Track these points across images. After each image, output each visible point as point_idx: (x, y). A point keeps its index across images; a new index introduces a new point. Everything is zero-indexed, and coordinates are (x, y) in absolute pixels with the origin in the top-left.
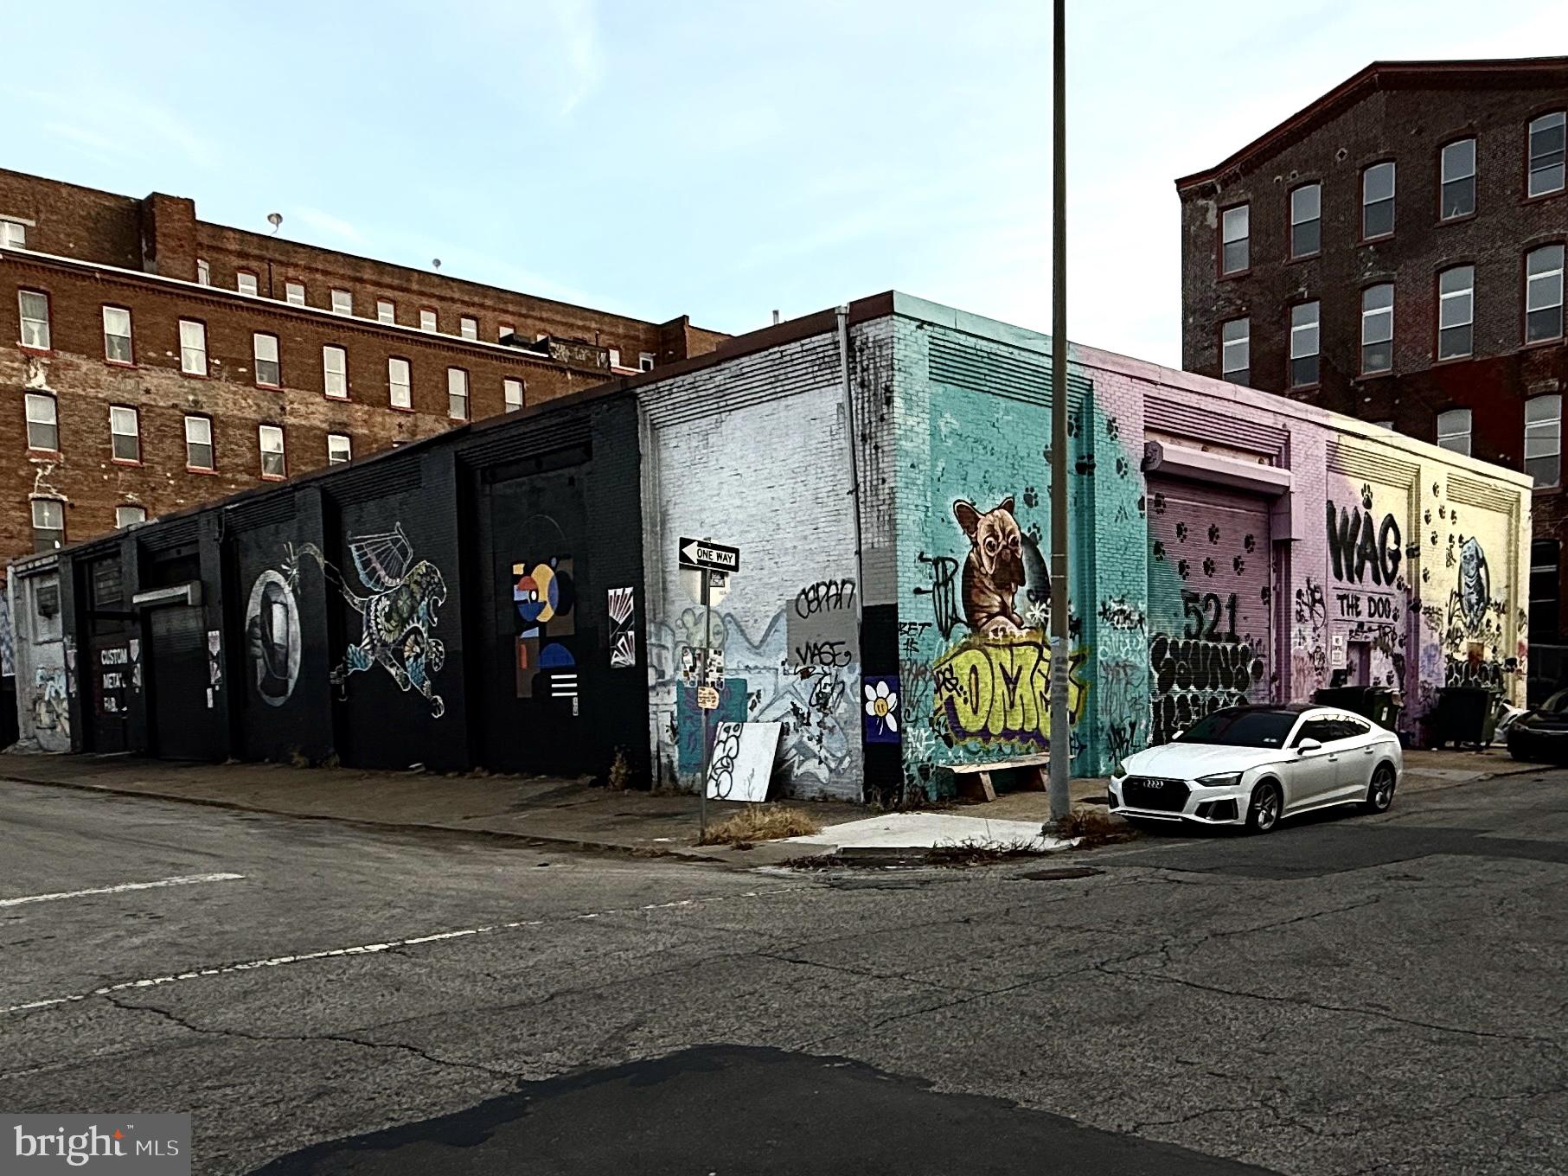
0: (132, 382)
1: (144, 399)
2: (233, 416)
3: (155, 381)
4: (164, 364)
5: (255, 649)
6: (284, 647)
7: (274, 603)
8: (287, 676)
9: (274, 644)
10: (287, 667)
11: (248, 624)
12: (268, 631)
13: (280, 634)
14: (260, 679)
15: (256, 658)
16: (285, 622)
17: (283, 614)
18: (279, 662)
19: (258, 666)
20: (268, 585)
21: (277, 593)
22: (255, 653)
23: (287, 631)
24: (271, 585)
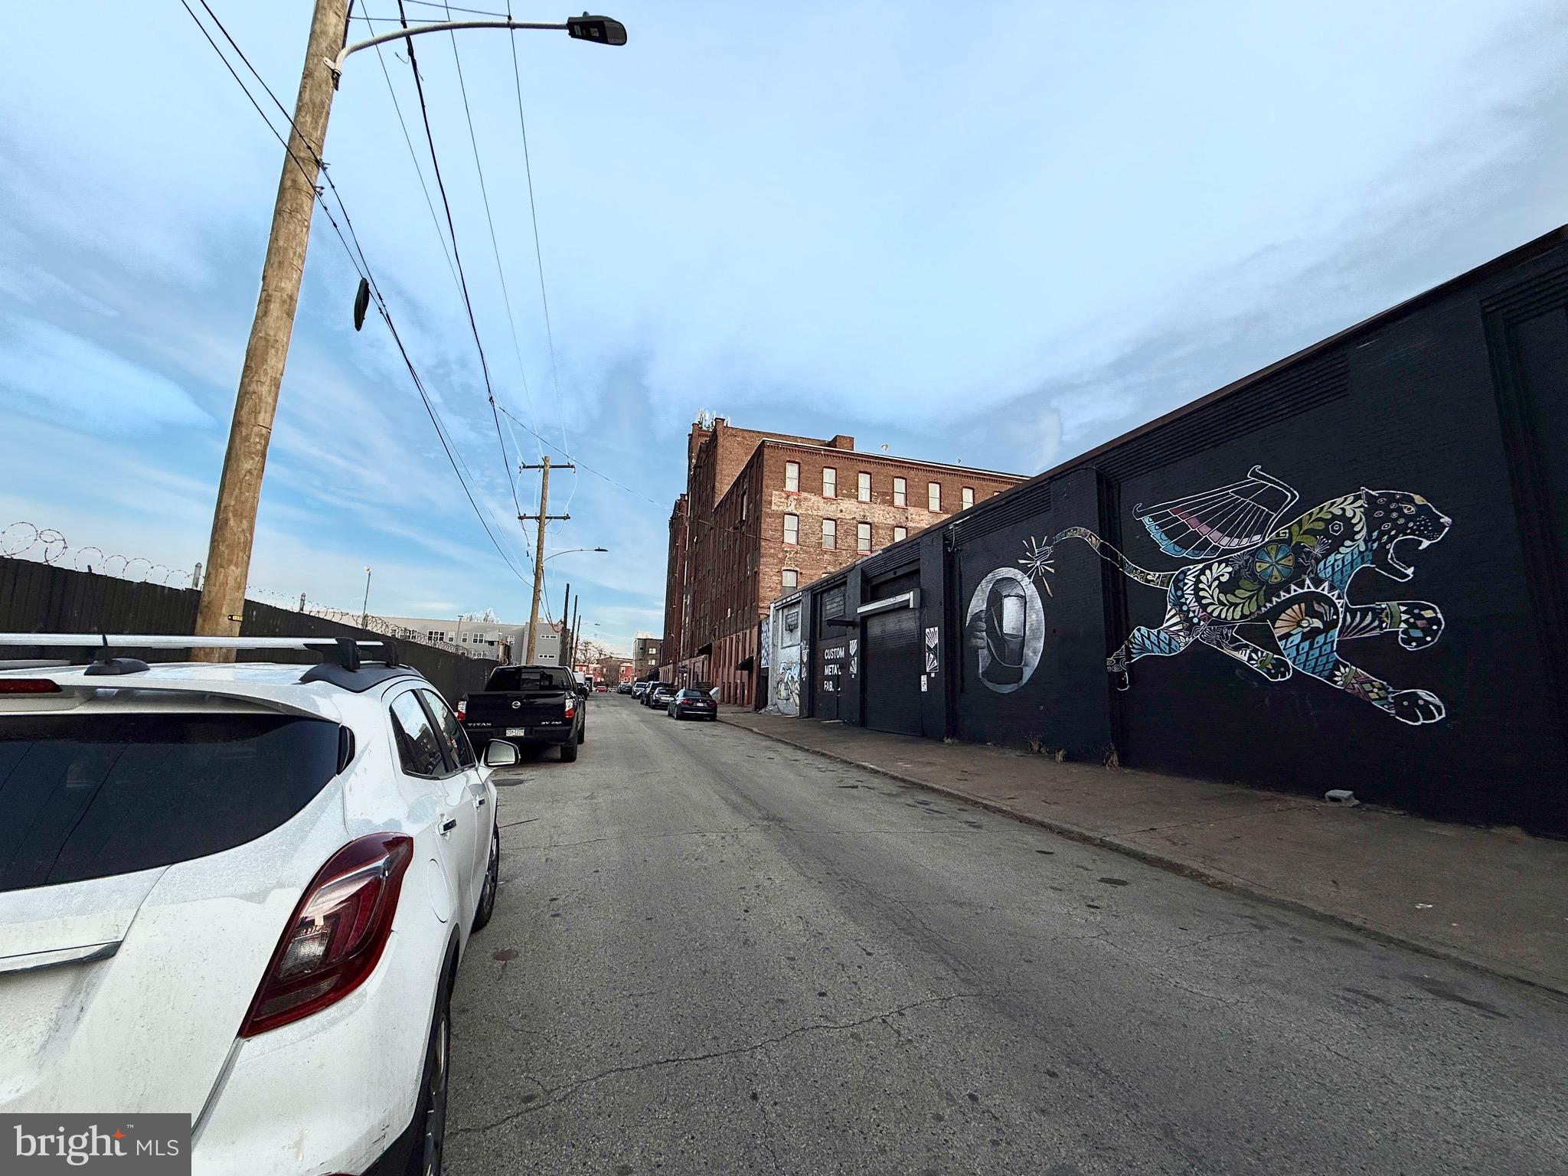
0: (834, 506)
1: (839, 515)
2: (882, 523)
3: (846, 506)
4: (849, 496)
5: (978, 640)
6: (1019, 636)
7: (1006, 596)
8: (1023, 664)
9: (1003, 635)
10: (1022, 655)
11: (970, 619)
12: (996, 623)
13: (1012, 624)
14: (983, 667)
15: (978, 648)
16: (1021, 613)
17: (1020, 605)
18: (1011, 652)
19: (980, 655)
20: (998, 581)
21: (1010, 588)
22: (978, 644)
23: (1023, 621)
24: (1002, 582)
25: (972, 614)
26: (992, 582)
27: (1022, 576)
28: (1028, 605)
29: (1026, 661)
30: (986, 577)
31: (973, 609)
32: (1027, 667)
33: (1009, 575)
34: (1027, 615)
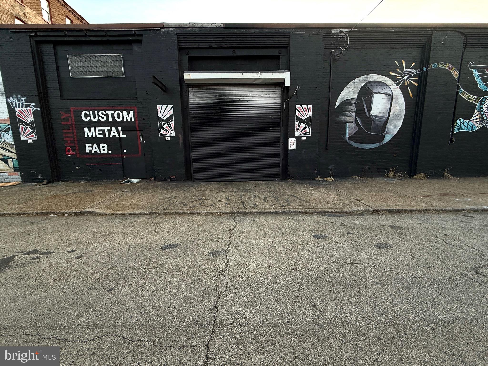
5: (346, 117)
6: (385, 118)
7: (376, 93)
8: (385, 133)
9: (371, 116)
10: (385, 128)
11: (339, 103)
12: (365, 108)
13: (380, 110)
14: (349, 134)
15: (346, 122)
16: (388, 104)
17: (387, 99)
18: (375, 125)
19: (348, 127)
20: (370, 82)
21: (380, 88)
22: (345, 120)
23: (389, 109)
24: (373, 83)
25: (342, 100)
26: (364, 82)
27: (391, 83)
28: (394, 100)
29: (388, 131)
30: (359, 77)
31: (343, 97)
32: (388, 135)
33: (381, 80)
34: (392, 106)
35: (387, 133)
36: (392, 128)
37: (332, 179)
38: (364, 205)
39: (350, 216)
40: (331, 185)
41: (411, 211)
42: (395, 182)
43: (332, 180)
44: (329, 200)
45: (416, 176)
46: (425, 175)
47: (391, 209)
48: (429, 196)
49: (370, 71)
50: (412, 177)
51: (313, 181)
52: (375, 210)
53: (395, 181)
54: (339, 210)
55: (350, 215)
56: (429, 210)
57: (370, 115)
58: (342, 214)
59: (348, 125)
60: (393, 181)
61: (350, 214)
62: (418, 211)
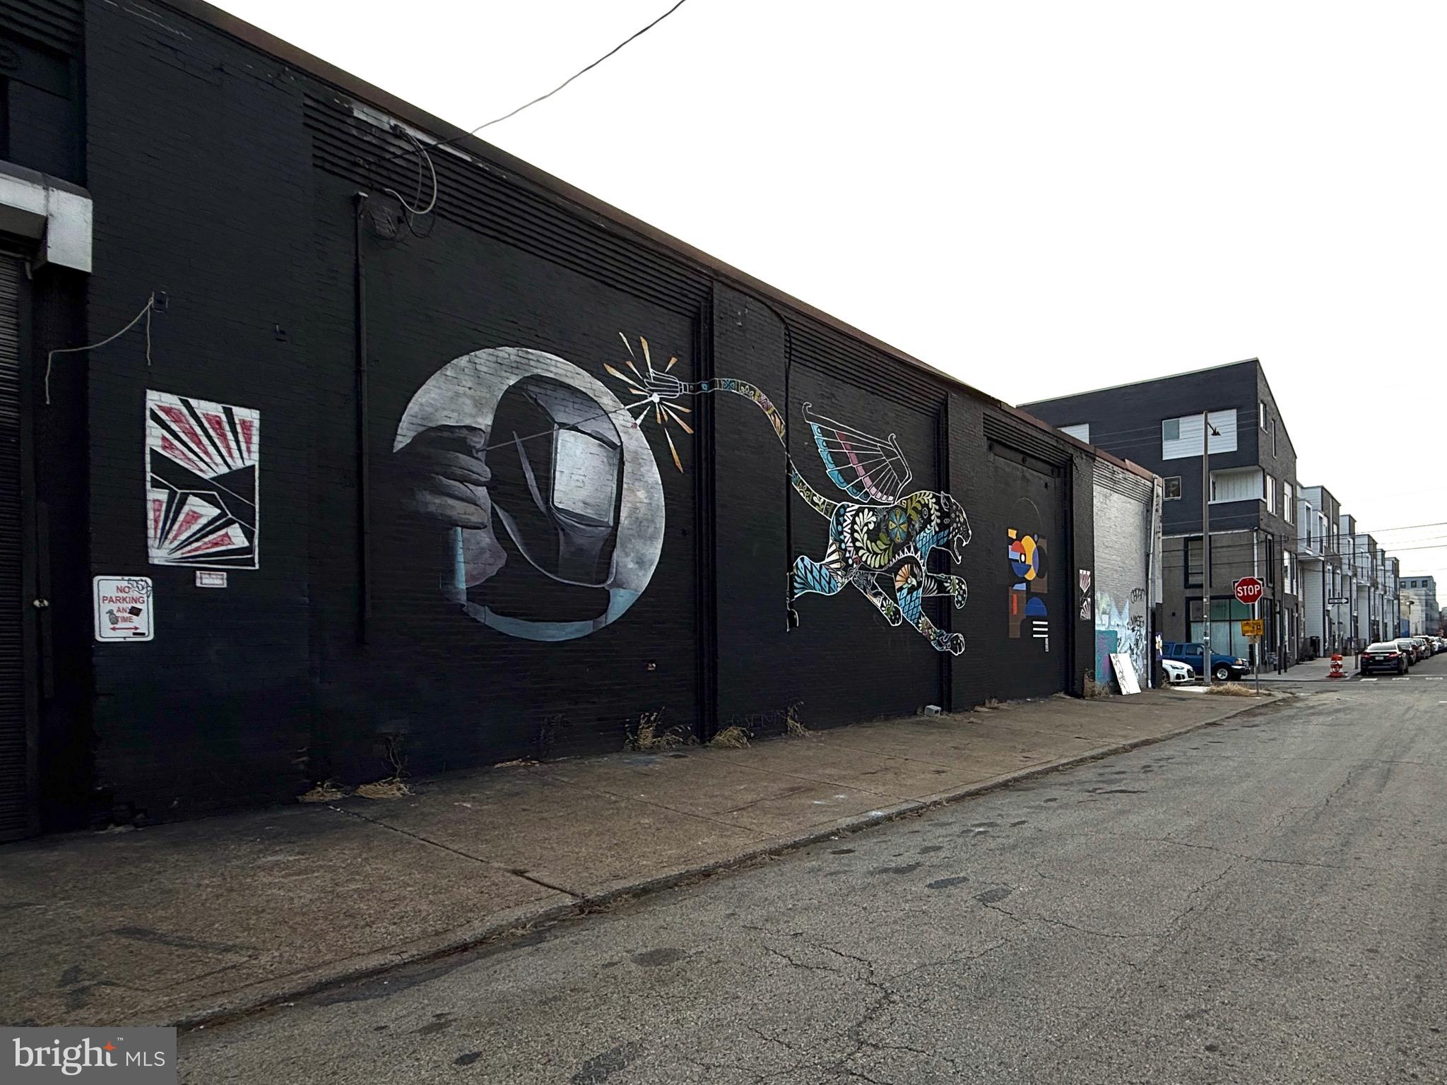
5: (451, 501)
6: (606, 525)
7: (563, 426)
8: (609, 582)
9: (554, 511)
10: (609, 564)
11: (413, 434)
12: (530, 476)
13: (583, 494)
14: (470, 577)
15: (454, 523)
16: (611, 478)
17: (605, 460)
18: (573, 549)
19: (460, 544)
20: (539, 380)
21: (578, 413)
22: (448, 512)
23: (614, 496)
24: (552, 387)
25: (425, 423)
26: (516, 371)
27: (614, 404)
28: (628, 468)
29: (619, 576)
30: (494, 348)
31: (430, 410)
32: (622, 590)
33: (576, 383)
34: (625, 486)
35: (618, 584)
36: (631, 565)
37: (399, 789)
38: (543, 889)
39: (480, 962)
40: (394, 817)
41: (706, 874)
42: (658, 767)
43: (398, 794)
44: (374, 904)
45: (719, 738)
46: (741, 731)
47: (642, 880)
48: (753, 804)
49: (535, 339)
50: (708, 744)
51: (285, 813)
52: (588, 901)
53: (657, 763)
54: (425, 947)
55: (480, 956)
56: (753, 856)
57: (549, 509)
58: (439, 963)
59: (460, 538)
60: (651, 766)
61: (481, 949)
62: (727, 866)
